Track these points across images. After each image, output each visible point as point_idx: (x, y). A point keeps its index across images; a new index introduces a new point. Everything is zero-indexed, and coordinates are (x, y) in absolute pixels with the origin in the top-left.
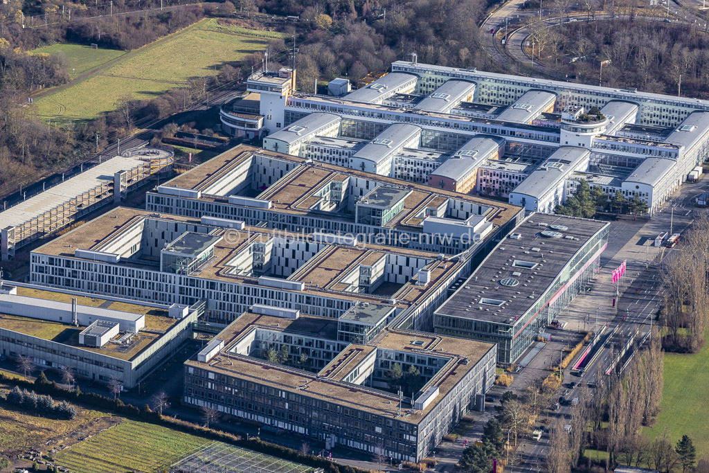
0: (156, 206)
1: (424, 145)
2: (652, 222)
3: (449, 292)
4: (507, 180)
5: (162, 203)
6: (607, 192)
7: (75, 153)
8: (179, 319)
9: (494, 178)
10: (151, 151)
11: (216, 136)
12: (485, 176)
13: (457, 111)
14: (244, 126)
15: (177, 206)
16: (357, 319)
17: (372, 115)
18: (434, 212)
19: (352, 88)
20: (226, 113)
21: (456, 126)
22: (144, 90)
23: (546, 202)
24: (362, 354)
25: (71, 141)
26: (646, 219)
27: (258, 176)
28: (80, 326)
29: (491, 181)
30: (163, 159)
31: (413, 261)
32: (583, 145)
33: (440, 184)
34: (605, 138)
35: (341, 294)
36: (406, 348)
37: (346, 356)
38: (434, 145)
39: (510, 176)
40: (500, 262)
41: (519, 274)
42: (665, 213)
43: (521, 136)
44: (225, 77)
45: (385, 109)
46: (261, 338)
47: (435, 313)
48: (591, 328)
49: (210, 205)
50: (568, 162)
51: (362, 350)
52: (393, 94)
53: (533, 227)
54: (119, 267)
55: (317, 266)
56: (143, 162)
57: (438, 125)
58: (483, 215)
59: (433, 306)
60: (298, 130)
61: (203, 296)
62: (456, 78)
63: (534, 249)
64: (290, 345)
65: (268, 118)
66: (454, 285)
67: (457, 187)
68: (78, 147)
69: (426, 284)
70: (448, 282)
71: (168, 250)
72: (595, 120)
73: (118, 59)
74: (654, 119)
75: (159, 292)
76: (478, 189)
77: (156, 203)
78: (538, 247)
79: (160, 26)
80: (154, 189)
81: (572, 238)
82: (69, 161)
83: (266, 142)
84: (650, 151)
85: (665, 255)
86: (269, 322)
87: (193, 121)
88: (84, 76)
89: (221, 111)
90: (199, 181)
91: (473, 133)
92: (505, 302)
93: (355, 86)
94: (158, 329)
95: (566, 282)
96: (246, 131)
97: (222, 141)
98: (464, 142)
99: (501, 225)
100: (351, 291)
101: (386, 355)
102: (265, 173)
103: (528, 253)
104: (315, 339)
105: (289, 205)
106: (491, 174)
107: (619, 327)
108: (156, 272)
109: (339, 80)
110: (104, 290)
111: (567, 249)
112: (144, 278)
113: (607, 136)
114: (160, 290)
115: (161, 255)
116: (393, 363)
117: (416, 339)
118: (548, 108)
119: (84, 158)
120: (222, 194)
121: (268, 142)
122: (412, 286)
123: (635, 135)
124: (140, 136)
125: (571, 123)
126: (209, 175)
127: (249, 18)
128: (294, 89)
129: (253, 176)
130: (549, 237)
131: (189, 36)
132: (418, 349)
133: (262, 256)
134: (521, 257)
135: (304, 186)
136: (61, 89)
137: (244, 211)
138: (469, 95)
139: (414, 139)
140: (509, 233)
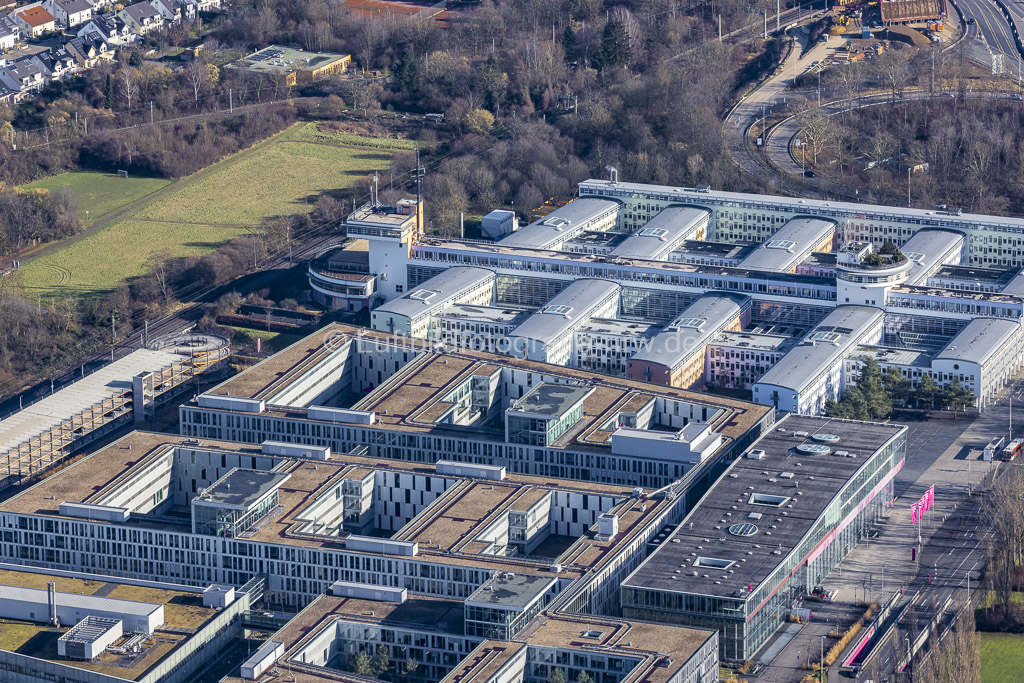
0: (195, 427)
1: (626, 311)
2: (982, 421)
3: (648, 548)
4: (752, 363)
5: (205, 422)
6: (910, 376)
7: (79, 345)
8: (219, 609)
9: (733, 360)
10: (195, 338)
11: (301, 309)
12: (718, 358)
13: (678, 256)
14: (345, 293)
15: (229, 425)
16: (494, 601)
17: (544, 268)
18: (631, 420)
19: (520, 225)
20: (317, 272)
21: (675, 280)
22: (196, 241)
23: (810, 397)
24: (502, 656)
25: (75, 327)
26: (973, 417)
27: (361, 371)
28: (62, 626)
29: (728, 365)
30: (213, 351)
31: (593, 501)
32: (873, 302)
33: (645, 374)
34: (906, 290)
35: (475, 559)
36: (573, 644)
37: (478, 660)
38: (641, 312)
39: (758, 357)
40: (730, 498)
41: (759, 516)
42: (1003, 405)
43: (775, 292)
44: (322, 215)
45: (563, 257)
46: (346, 635)
47: (623, 584)
48: (877, 596)
49: (279, 423)
50: (847, 331)
51: (503, 649)
52: (578, 233)
53: (785, 438)
54: (127, 529)
55: (440, 515)
56: (181, 356)
57: (646, 279)
58: (708, 422)
59: (622, 572)
60: (424, 296)
61: (261, 570)
62: (680, 204)
63: (784, 475)
64: (391, 644)
65: (382, 278)
66: (657, 537)
67: (673, 377)
68: (84, 335)
69: (611, 538)
70: (646, 534)
71: (203, 498)
72: (890, 263)
73: (157, 194)
74: (990, 255)
75: (191, 566)
76: (709, 378)
77: (195, 422)
78: (791, 471)
79: (225, 138)
80: (192, 400)
81: (846, 453)
82: (69, 359)
83: (375, 316)
84: (979, 308)
85: (999, 474)
86: (359, 609)
87: (265, 287)
88: (103, 222)
89: (310, 271)
90: (264, 384)
91: (700, 290)
92: (734, 562)
93: (525, 221)
94: (186, 627)
95: (835, 526)
96: (349, 299)
97: (310, 317)
98: (688, 305)
99: (736, 437)
100: (492, 553)
101: (542, 656)
102: (371, 366)
103: (775, 480)
104: (430, 634)
105: (403, 418)
106: (727, 354)
107: (921, 593)
108: (185, 535)
109: (498, 213)
110: (106, 566)
111: (837, 472)
112: (168, 544)
113: (911, 287)
114: (193, 563)
115: (193, 507)
116: (553, 668)
117: (589, 629)
118: (823, 244)
119: (94, 353)
120: (300, 404)
121: (379, 317)
122: (590, 541)
123: (957, 282)
124: (184, 315)
125: (852, 269)
126: (280, 375)
127: (367, 120)
128: (421, 232)
129: (354, 371)
130: (809, 454)
131: (272, 151)
132: (592, 645)
133: (357, 502)
134: (764, 488)
135: (428, 385)
136: (68, 244)
137: (332, 429)
138: (700, 229)
139: (608, 304)
140: (746, 451)
